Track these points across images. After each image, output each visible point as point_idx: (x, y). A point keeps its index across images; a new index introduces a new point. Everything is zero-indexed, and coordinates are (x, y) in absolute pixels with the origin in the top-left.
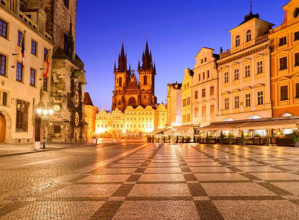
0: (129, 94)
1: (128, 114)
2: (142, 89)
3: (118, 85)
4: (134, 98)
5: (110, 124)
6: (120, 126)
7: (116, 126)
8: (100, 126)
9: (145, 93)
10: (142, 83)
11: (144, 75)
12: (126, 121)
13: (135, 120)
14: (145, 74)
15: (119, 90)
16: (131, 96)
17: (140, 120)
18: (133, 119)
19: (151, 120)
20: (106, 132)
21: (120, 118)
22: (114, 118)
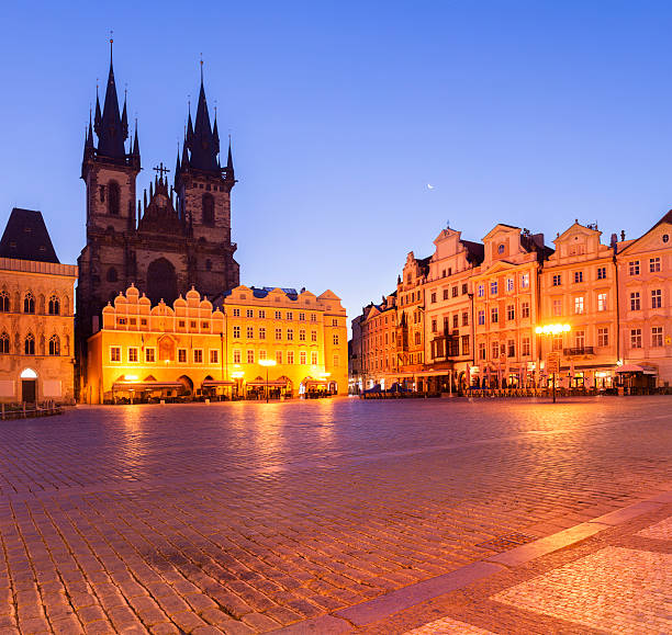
0: (150, 247)
1: (237, 313)
2: (197, 235)
3: (103, 208)
4: (170, 264)
5: (167, 348)
6: (207, 356)
7: (190, 355)
8: (124, 355)
9: (208, 252)
10: (198, 217)
11: (204, 190)
12: (231, 338)
13: (262, 336)
14: (208, 188)
15: (110, 228)
16: (157, 255)
17: (279, 337)
18: (256, 333)
19: (314, 338)
20: (151, 378)
21: (205, 325)
22: (182, 324)
